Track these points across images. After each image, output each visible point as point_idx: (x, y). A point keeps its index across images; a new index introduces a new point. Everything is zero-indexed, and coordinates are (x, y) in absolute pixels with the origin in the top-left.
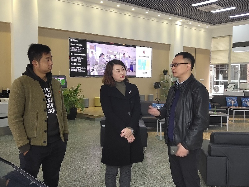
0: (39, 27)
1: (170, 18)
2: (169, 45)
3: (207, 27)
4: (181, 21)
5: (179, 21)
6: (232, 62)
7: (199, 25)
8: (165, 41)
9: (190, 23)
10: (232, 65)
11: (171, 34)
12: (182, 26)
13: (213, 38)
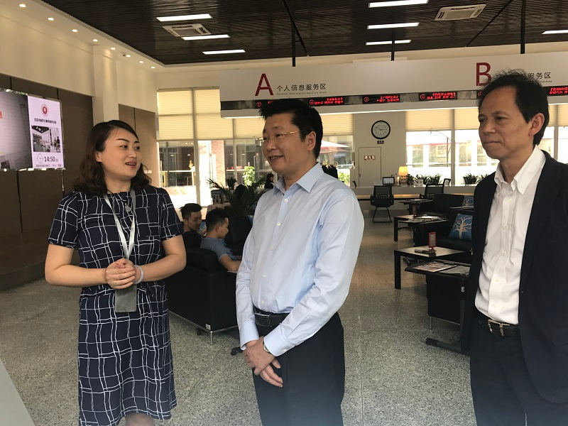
1: (95, 40)
2: (91, 97)
3: (153, 67)
4: (113, 49)
5: (110, 50)
6: (199, 136)
7: (141, 62)
8: (84, 90)
9: (129, 56)
12: (114, 59)
13: (160, 90)
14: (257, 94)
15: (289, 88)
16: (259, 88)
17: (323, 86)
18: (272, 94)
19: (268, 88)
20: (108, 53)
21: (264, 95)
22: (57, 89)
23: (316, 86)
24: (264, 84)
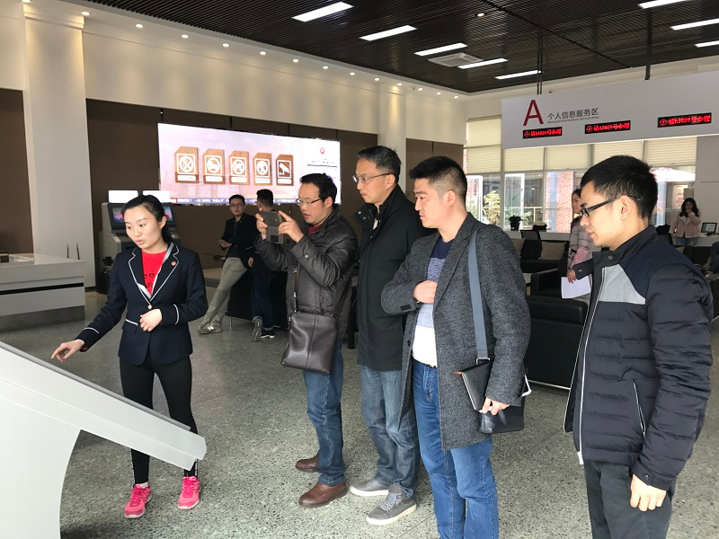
0: (87, 100)
1: (377, 79)
2: (376, 135)
3: (456, 97)
4: (400, 85)
5: (396, 87)
6: (506, 169)
7: (439, 93)
8: (366, 128)
9: (421, 89)
10: (506, 175)
11: (379, 112)
12: (403, 95)
13: (470, 120)
14: (525, 124)
15: (560, 115)
16: (528, 117)
17: (595, 111)
18: (541, 122)
19: (538, 115)
20: (395, 89)
21: (534, 124)
22: (337, 130)
23: (587, 111)
24: (533, 112)
